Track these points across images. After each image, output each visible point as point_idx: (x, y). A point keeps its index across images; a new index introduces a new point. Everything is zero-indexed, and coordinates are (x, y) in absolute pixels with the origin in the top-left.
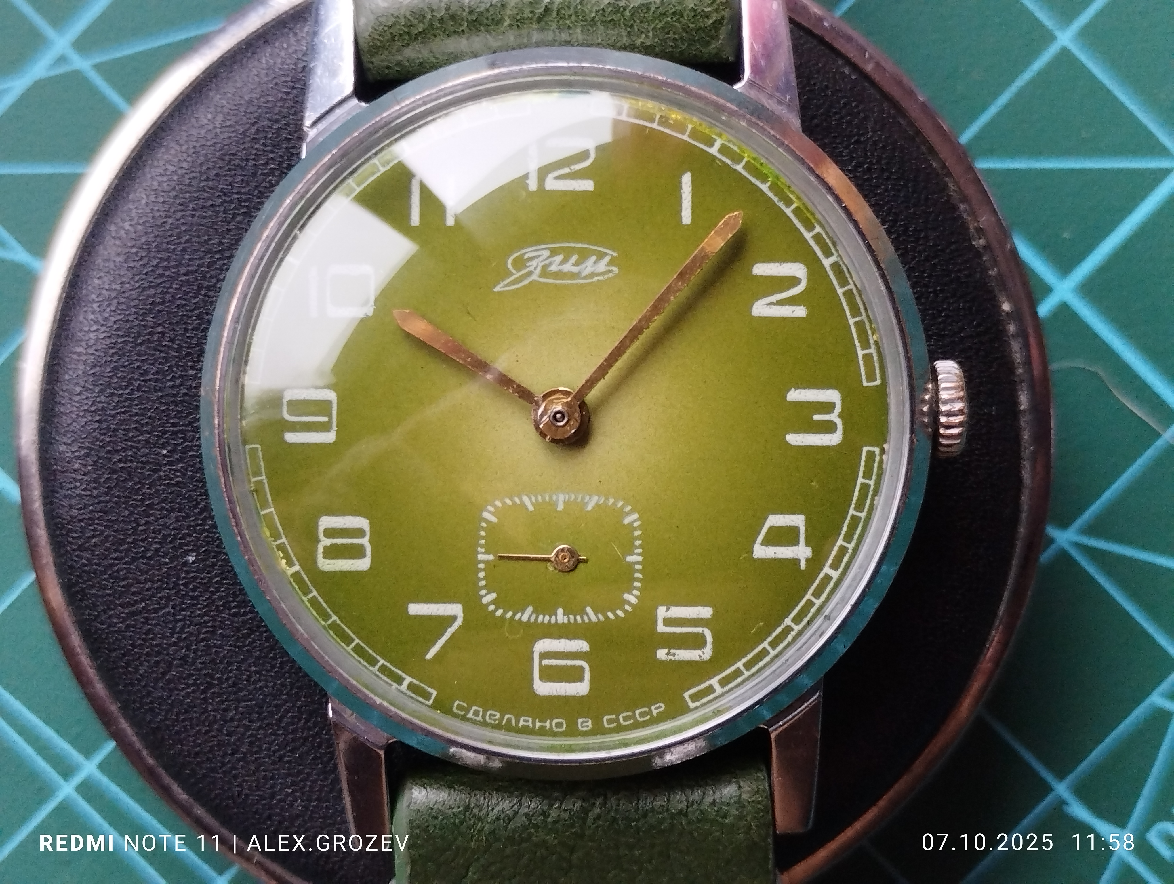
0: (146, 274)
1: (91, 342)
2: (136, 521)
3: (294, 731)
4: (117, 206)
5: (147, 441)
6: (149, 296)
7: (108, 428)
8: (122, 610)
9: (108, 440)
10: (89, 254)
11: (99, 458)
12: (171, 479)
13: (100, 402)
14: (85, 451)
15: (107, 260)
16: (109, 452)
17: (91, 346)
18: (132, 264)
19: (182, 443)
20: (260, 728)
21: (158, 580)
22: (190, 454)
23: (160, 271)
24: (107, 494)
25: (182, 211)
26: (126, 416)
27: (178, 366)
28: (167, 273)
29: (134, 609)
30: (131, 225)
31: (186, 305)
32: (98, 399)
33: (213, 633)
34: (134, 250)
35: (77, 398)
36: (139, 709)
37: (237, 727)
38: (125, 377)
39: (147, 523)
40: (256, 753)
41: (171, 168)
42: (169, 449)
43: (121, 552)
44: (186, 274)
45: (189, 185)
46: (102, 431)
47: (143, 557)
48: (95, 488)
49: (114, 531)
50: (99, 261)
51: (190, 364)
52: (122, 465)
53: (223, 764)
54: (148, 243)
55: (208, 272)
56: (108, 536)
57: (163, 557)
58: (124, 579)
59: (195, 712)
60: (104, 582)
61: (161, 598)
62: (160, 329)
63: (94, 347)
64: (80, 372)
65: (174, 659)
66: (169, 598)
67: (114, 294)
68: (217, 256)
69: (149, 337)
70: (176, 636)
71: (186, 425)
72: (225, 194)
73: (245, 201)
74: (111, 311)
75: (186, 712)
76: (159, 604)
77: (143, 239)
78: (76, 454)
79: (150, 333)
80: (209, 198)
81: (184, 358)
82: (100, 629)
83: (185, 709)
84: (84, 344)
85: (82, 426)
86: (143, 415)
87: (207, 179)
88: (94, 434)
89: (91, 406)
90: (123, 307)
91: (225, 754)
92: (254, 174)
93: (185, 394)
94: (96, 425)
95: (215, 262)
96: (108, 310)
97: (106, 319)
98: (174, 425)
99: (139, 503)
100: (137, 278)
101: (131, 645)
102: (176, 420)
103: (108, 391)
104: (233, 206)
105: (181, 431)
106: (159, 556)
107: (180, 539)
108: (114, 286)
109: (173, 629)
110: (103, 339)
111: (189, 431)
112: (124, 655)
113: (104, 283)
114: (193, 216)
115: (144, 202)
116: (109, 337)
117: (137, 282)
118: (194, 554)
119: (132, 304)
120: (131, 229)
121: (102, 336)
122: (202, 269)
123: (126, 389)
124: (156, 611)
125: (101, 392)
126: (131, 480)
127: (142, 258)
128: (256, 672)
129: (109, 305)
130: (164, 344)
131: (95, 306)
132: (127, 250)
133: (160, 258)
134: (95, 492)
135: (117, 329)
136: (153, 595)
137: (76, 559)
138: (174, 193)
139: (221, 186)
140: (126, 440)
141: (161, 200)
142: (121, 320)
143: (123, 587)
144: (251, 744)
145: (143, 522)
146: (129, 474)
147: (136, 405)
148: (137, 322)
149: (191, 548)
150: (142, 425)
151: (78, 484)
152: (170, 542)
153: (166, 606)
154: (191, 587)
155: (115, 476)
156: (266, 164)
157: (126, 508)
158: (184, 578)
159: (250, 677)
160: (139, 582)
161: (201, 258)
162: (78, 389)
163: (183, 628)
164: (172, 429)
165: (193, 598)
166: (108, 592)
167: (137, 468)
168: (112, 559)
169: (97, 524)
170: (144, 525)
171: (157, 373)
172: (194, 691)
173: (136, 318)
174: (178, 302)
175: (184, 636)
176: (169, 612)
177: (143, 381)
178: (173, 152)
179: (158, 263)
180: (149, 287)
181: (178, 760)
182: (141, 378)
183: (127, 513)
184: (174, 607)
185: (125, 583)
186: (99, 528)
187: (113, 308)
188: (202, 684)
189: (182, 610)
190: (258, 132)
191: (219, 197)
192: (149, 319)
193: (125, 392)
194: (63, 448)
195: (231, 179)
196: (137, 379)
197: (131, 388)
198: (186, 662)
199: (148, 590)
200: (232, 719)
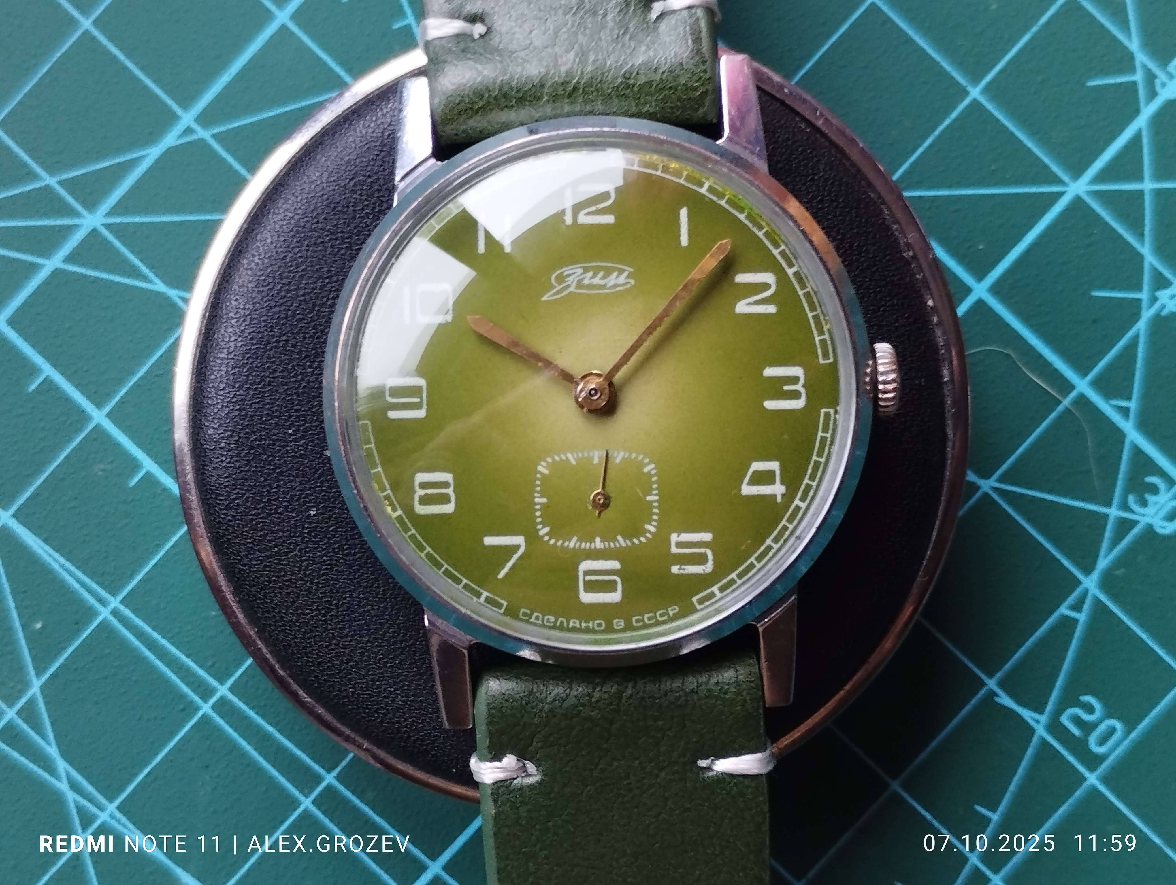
0: (272, 296)
1: (232, 349)
2: (270, 485)
3: (395, 643)
4: (247, 245)
5: (277, 424)
6: (275, 313)
7: (246, 414)
8: (260, 554)
9: (246, 423)
10: (227, 281)
11: (240, 438)
12: (296, 452)
13: (240, 395)
14: (229, 433)
15: (242, 286)
16: (247, 433)
17: (231, 353)
18: (261, 289)
19: (303, 425)
20: (368, 641)
21: (288, 530)
22: (310, 432)
23: (283, 294)
24: (246, 465)
25: (298, 247)
26: (260, 405)
27: (299, 366)
28: (289, 295)
29: (269, 553)
30: (259, 259)
31: (303, 319)
32: (238, 393)
33: (331, 569)
34: (263, 278)
35: (221, 393)
36: (273, 631)
37: (351, 641)
38: (258, 375)
39: (278, 486)
40: (366, 661)
41: (290, 215)
42: (294, 429)
43: (258, 509)
44: (303, 295)
45: (304, 227)
46: (242, 418)
47: (276, 513)
48: (237, 461)
49: (253, 494)
50: (235, 287)
51: (308, 364)
52: (258, 442)
53: (340, 671)
54: (274, 272)
55: (320, 293)
56: (249, 497)
57: (291, 512)
58: (261, 530)
59: (318, 631)
60: (245, 533)
61: (290, 544)
62: (284, 338)
63: (233, 353)
64: (223, 373)
65: (301, 591)
66: (296, 544)
67: (248, 312)
68: (327, 281)
69: (275, 344)
70: (302, 572)
71: (307, 411)
72: (332, 233)
73: (347, 238)
74: (246, 325)
75: (312, 631)
76: (288, 548)
77: (269, 270)
78: (222, 435)
79: (276, 341)
80: (319, 237)
81: (303, 359)
82: (243, 570)
83: (310, 629)
84: (225, 351)
85: (226, 414)
86: (272, 404)
87: (318, 222)
88: (235, 420)
89: (233, 398)
90: (255, 321)
91: (342, 662)
92: (354, 218)
93: (305, 387)
94: (237, 413)
95: (325, 286)
96: (244, 324)
97: (242, 331)
98: (297, 411)
99: (271, 472)
100: (265, 300)
101: (267, 581)
102: (299, 407)
103: (245, 386)
104: (338, 242)
105: (304, 416)
106: (288, 511)
107: (304, 498)
108: (247, 306)
109: (300, 567)
110: (241, 346)
111: (309, 415)
112: (262, 589)
113: (240, 304)
114: (307, 250)
115: (269, 241)
116: (245, 345)
117: (266, 302)
118: (315, 509)
119: (263, 319)
120: (260, 262)
121: (240, 344)
122: (316, 291)
123: (259, 384)
124: (287, 554)
125: (241, 387)
126: (265, 454)
127: (269, 284)
128: (364, 598)
129: (244, 321)
130: (288, 348)
131: (233, 321)
132: (257, 278)
133: (283, 284)
134: (238, 464)
135: (251, 339)
136: (284, 542)
137: (223, 516)
138: (292, 233)
139: (328, 227)
140: (260, 424)
141: (283, 239)
142: (253, 332)
143: (260, 536)
144: (362, 654)
145: (275, 486)
146: (264, 448)
147: (268, 396)
148: (266, 333)
149: (312, 504)
150: (273, 412)
151: (224, 459)
152: (297, 501)
153: (294, 550)
154: (313, 534)
155: (252, 451)
156: (363, 209)
157: (261, 476)
158: (308, 528)
159: (360, 602)
160: (272, 532)
161: (314, 283)
162: (222, 386)
163: (307, 567)
164: (295, 414)
165: (315, 543)
166: (249, 541)
167: (269, 445)
168: (251, 515)
169: (239, 489)
170: (275, 488)
171: (283, 371)
172: (316, 615)
173: (266, 330)
174: (298, 317)
175: (308, 573)
176: (296, 555)
177: (273, 378)
178: (290, 202)
179: (282, 287)
180: (275, 306)
181: (304, 670)
182: (271, 376)
183: (262, 479)
184: (300, 551)
185: (262, 533)
186: (241, 492)
187: (247, 323)
188: (323, 609)
189: (306, 552)
190: (355, 185)
191: (327, 236)
192: (276, 330)
193: (260, 386)
194: (211, 431)
195: (336, 222)
196: (267, 377)
197: (263, 383)
198: (310, 593)
199: (280, 537)
200: (347, 636)
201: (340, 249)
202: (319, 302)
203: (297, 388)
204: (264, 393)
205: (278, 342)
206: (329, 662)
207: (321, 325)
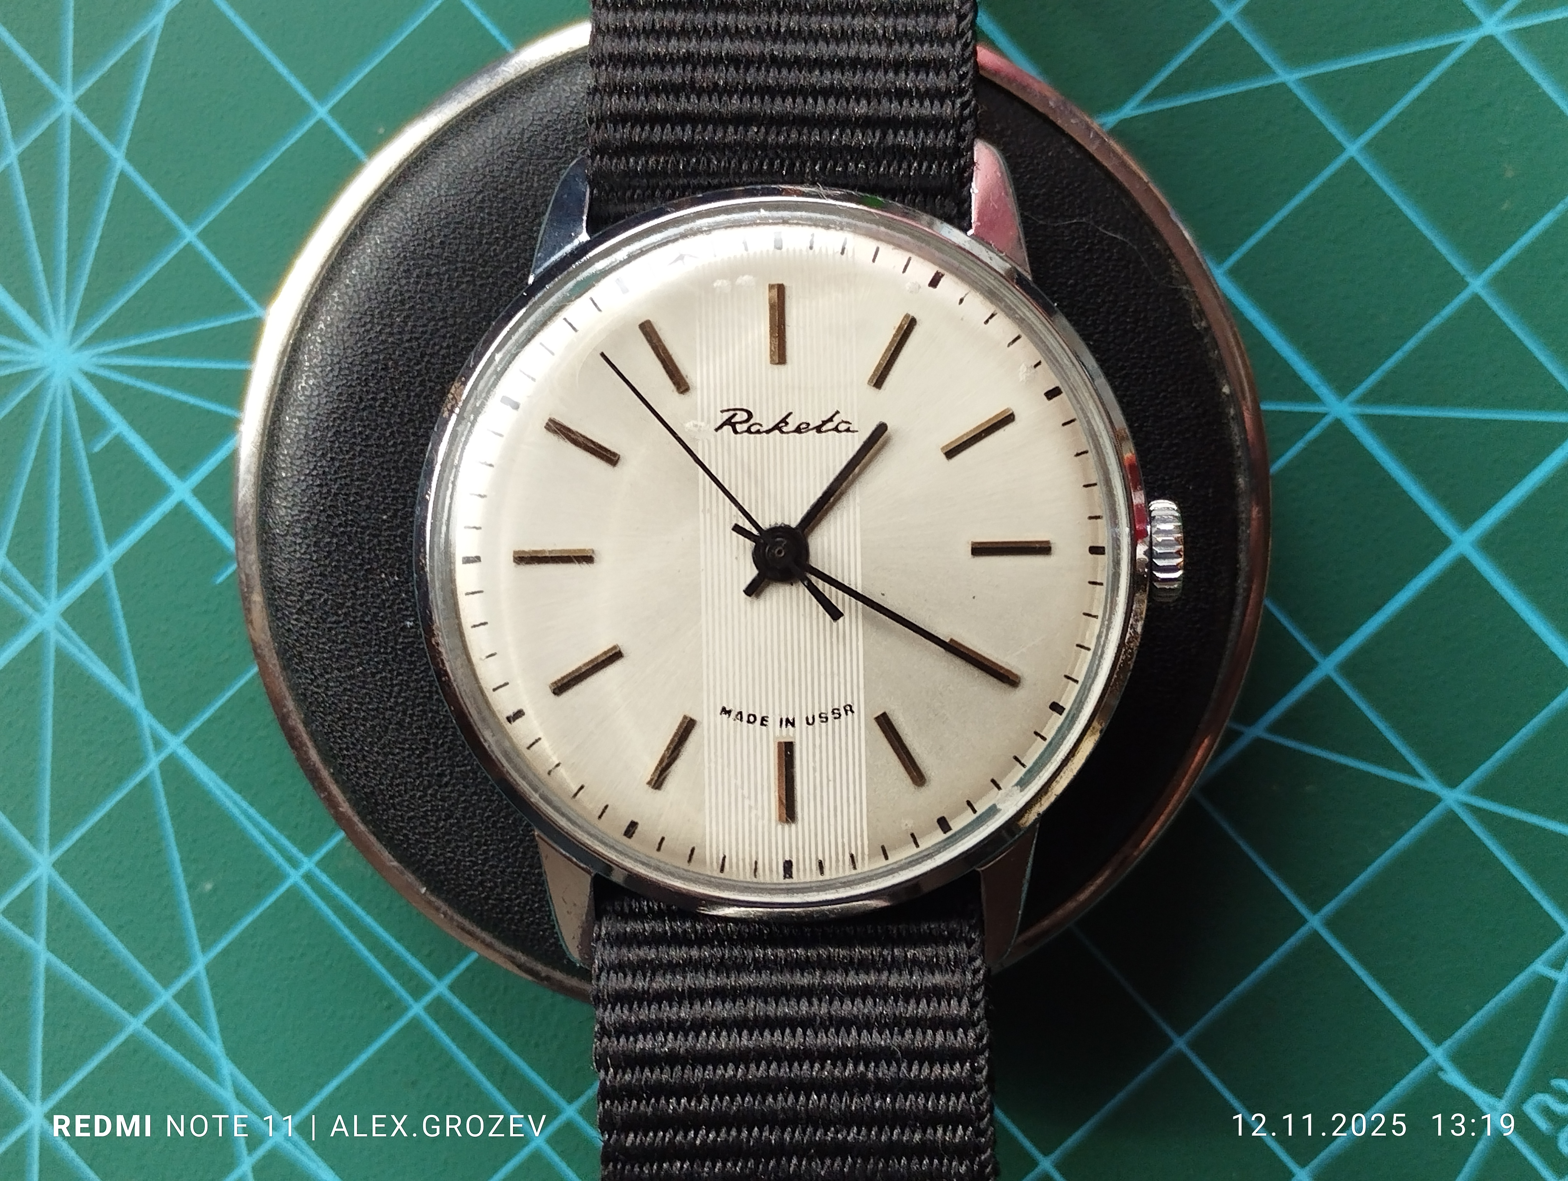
0: (370, 340)
1: (314, 407)
2: (355, 585)
4: (340, 271)
5: (368, 507)
6: (372, 362)
7: (329, 493)
8: (339, 674)
9: (329, 504)
10: (312, 318)
11: (320, 522)
13: (321, 466)
14: (305, 515)
16: (329, 516)
17: (313, 411)
18: (355, 330)
20: (475, 793)
21: (376, 645)
23: (383, 337)
24: (326, 558)
25: (406, 278)
26: (348, 481)
27: (399, 432)
28: (391, 340)
29: (351, 673)
30: (354, 291)
31: (408, 372)
32: (319, 464)
33: (430, 698)
34: (358, 316)
35: (298, 462)
36: (352, 773)
37: (452, 792)
38: (347, 442)
39: (366, 587)
40: (470, 818)
41: (396, 235)
42: (389, 514)
43: (339, 616)
44: (410, 341)
45: (414, 252)
46: (323, 496)
47: (361, 621)
48: (314, 552)
49: (333, 595)
50: (321, 326)
51: (411, 430)
52: (342, 529)
53: (437, 829)
54: (372, 309)
56: (327, 600)
57: (381, 621)
58: (342, 643)
59: (410, 777)
60: (321, 646)
61: (378, 663)
63: (316, 412)
64: (301, 436)
65: (390, 723)
66: (386, 662)
67: (336, 360)
68: (441, 323)
69: (371, 402)
70: (392, 700)
72: (450, 262)
73: (470, 269)
74: (334, 376)
75: (401, 776)
76: (376, 668)
77: (367, 305)
78: (296, 518)
79: (372, 399)
80: (433, 266)
81: (405, 424)
82: (317, 693)
83: (400, 774)
85: (302, 490)
86: (363, 480)
87: (432, 247)
88: (315, 498)
89: (313, 469)
90: (346, 372)
91: (439, 819)
94: (317, 490)
95: (438, 330)
96: (331, 375)
97: (329, 384)
98: (394, 491)
99: (358, 568)
100: (360, 344)
101: (347, 709)
102: (397, 486)
103: (329, 455)
106: (377, 620)
107: (399, 604)
108: (337, 352)
109: (390, 694)
110: (326, 404)
112: (340, 719)
113: (326, 348)
114: (417, 283)
115: (367, 268)
116: (331, 402)
117: (360, 347)
118: (412, 619)
119: (355, 369)
120: (355, 295)
121: (324, 401)
123: (347, 454)
124: (373, 675)
125: (324, 455)
126: (350, 544)
127: (366, 323)
129: (332, 371)
130: (386, 409)
132: (351, 316)
133: (385, 325)
134: (315, 556)
135: (340, 394)
136: (371, 659)
137: (293, 622)
138: (399, 260)
139: (446, 254)
140: (346, 505)
141: (385, 266)
142: (343, 385)
143: (341, 650)
144: (465, 809)
145: (362, 586)
146: (349, 537)
147: (358, 470)
148: (359, 388)
149: (409, 613)
150: (363, 490)
151: (298, 548)
152: (389, 607)
153: (383, 670)
154: (409, 651)
155: (335, 541)
156: (492, 233)
157: (345, 573)
158: (402, 643)
160: (356, 646)
161: (424, 326)
162: (299, 453)
163: (399, 693)
164: (392, 495)
165: (411, 663)
166: (325, 655)
167: (356, 533)
168: (330, 623)
169: (316, 588)
170: (363, 589)
171: (379, 439)
172: (409, 756)
173: (359, 384)
174: (402, 368)
175: (400, 700)
176: (386, 677)
177: (366, 446)
178: (397, 218)
179: (382, 329)
180: (373, 353)
181: (390, 825)
182: (363, 443)
183: (345, 577)
184: (391, 671)
185: (343, 646)
186: (318, 592)
187: (336, 373)
188: (417, 748)
189: (399, 674)
190: (483, 201)
191: (444, 265)
192: (371, 385)
193: (347, 457)
194: (282, 512)
195: (456, 248)
196: (359, 444)
197: (352, 453)
198: (402, 727)
199: (366, 654)
200: (446, 785)
201: (459, 284)
202: (429, 351)
203: (396, 462)
204: (352, 464)
205: (374, 399)
206: (423, 817)
207: (430, 381)
